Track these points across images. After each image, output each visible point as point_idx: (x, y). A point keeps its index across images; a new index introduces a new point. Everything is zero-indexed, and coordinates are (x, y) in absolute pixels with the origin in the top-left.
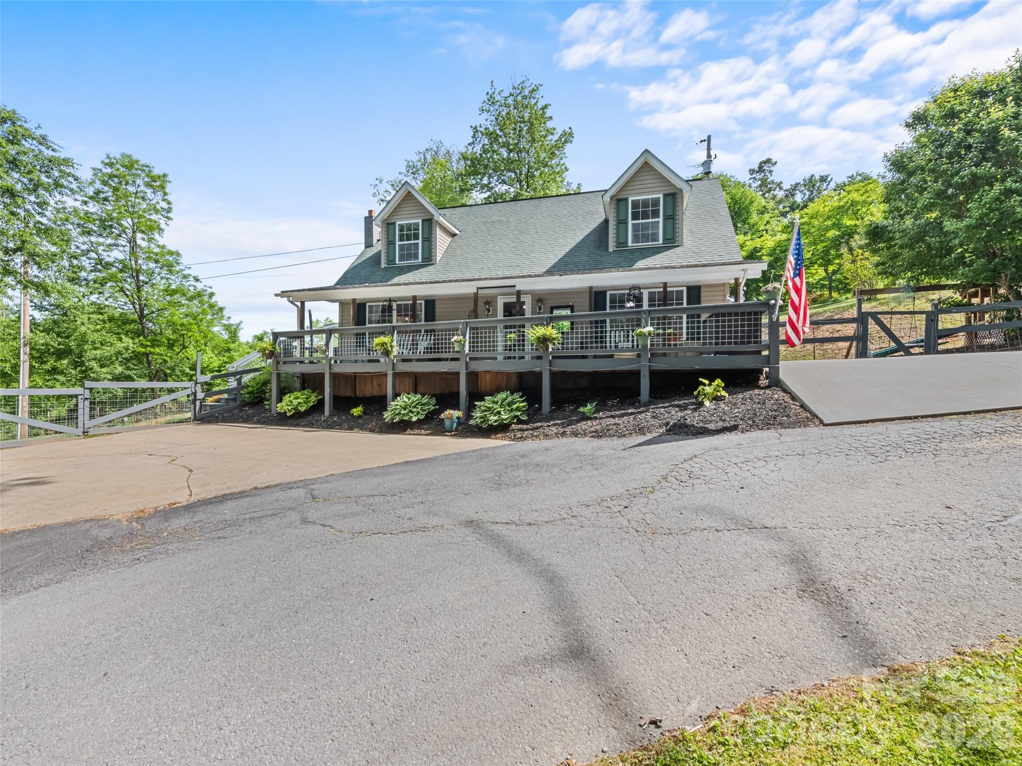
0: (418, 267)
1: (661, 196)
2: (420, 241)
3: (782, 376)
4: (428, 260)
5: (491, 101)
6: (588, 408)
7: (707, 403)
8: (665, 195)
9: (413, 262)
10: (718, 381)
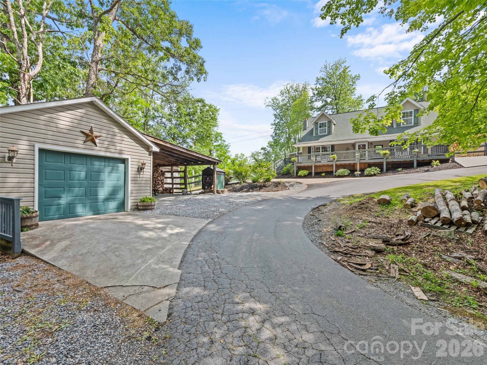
0: (326, 135)
1: (413, 110)
2: (327, 128)
3: (455, 160)
4: (330, 133)
5: (326, 67)
6: (400, 169)
7: (435, 166)
8: (414, 110)
9: (324, 134)
10: (438, 161)
